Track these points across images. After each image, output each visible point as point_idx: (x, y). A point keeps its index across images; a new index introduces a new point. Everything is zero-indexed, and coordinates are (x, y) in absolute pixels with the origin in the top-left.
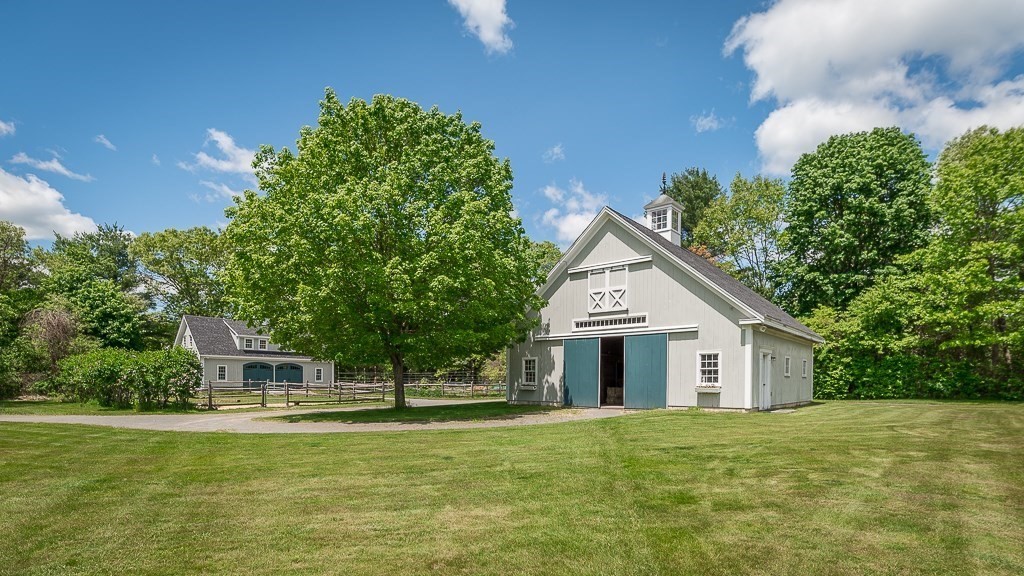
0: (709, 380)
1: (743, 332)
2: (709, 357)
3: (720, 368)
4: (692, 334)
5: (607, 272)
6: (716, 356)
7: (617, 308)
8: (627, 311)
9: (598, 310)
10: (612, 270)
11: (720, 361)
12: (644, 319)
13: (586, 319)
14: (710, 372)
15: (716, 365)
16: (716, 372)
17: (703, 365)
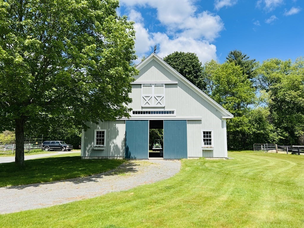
0: (208, 144)
1: (222, 122)
2: (207, 133)
3: (212, 138)
4: (199, 121)
5: (153, 86)
6: (210, 133)
7: (159, 105)
8: (164, 108)
9: (147, 105)
10: (156, 85)
11: (212, 134)
12: (173, 112)
13: (140, 110)
14: (207, 140)
15: (210, 136)
16: (210, 140)
17: (204, 136)
